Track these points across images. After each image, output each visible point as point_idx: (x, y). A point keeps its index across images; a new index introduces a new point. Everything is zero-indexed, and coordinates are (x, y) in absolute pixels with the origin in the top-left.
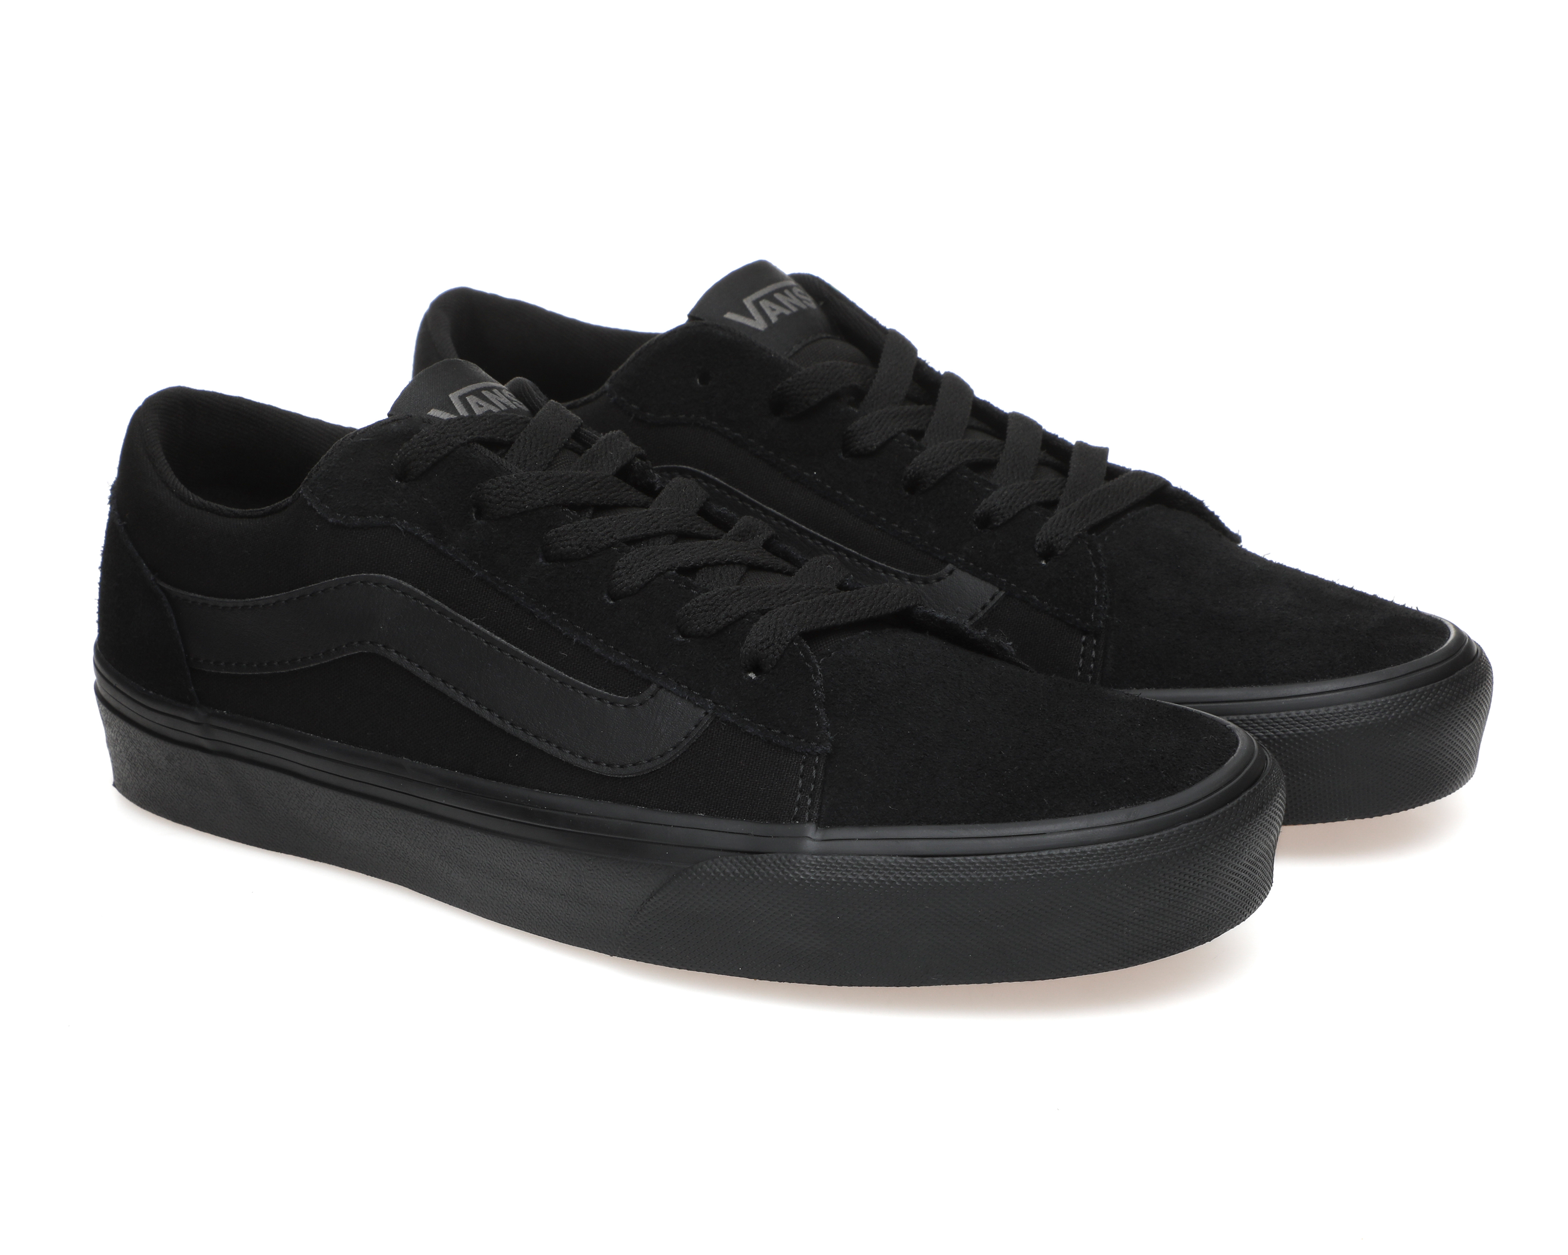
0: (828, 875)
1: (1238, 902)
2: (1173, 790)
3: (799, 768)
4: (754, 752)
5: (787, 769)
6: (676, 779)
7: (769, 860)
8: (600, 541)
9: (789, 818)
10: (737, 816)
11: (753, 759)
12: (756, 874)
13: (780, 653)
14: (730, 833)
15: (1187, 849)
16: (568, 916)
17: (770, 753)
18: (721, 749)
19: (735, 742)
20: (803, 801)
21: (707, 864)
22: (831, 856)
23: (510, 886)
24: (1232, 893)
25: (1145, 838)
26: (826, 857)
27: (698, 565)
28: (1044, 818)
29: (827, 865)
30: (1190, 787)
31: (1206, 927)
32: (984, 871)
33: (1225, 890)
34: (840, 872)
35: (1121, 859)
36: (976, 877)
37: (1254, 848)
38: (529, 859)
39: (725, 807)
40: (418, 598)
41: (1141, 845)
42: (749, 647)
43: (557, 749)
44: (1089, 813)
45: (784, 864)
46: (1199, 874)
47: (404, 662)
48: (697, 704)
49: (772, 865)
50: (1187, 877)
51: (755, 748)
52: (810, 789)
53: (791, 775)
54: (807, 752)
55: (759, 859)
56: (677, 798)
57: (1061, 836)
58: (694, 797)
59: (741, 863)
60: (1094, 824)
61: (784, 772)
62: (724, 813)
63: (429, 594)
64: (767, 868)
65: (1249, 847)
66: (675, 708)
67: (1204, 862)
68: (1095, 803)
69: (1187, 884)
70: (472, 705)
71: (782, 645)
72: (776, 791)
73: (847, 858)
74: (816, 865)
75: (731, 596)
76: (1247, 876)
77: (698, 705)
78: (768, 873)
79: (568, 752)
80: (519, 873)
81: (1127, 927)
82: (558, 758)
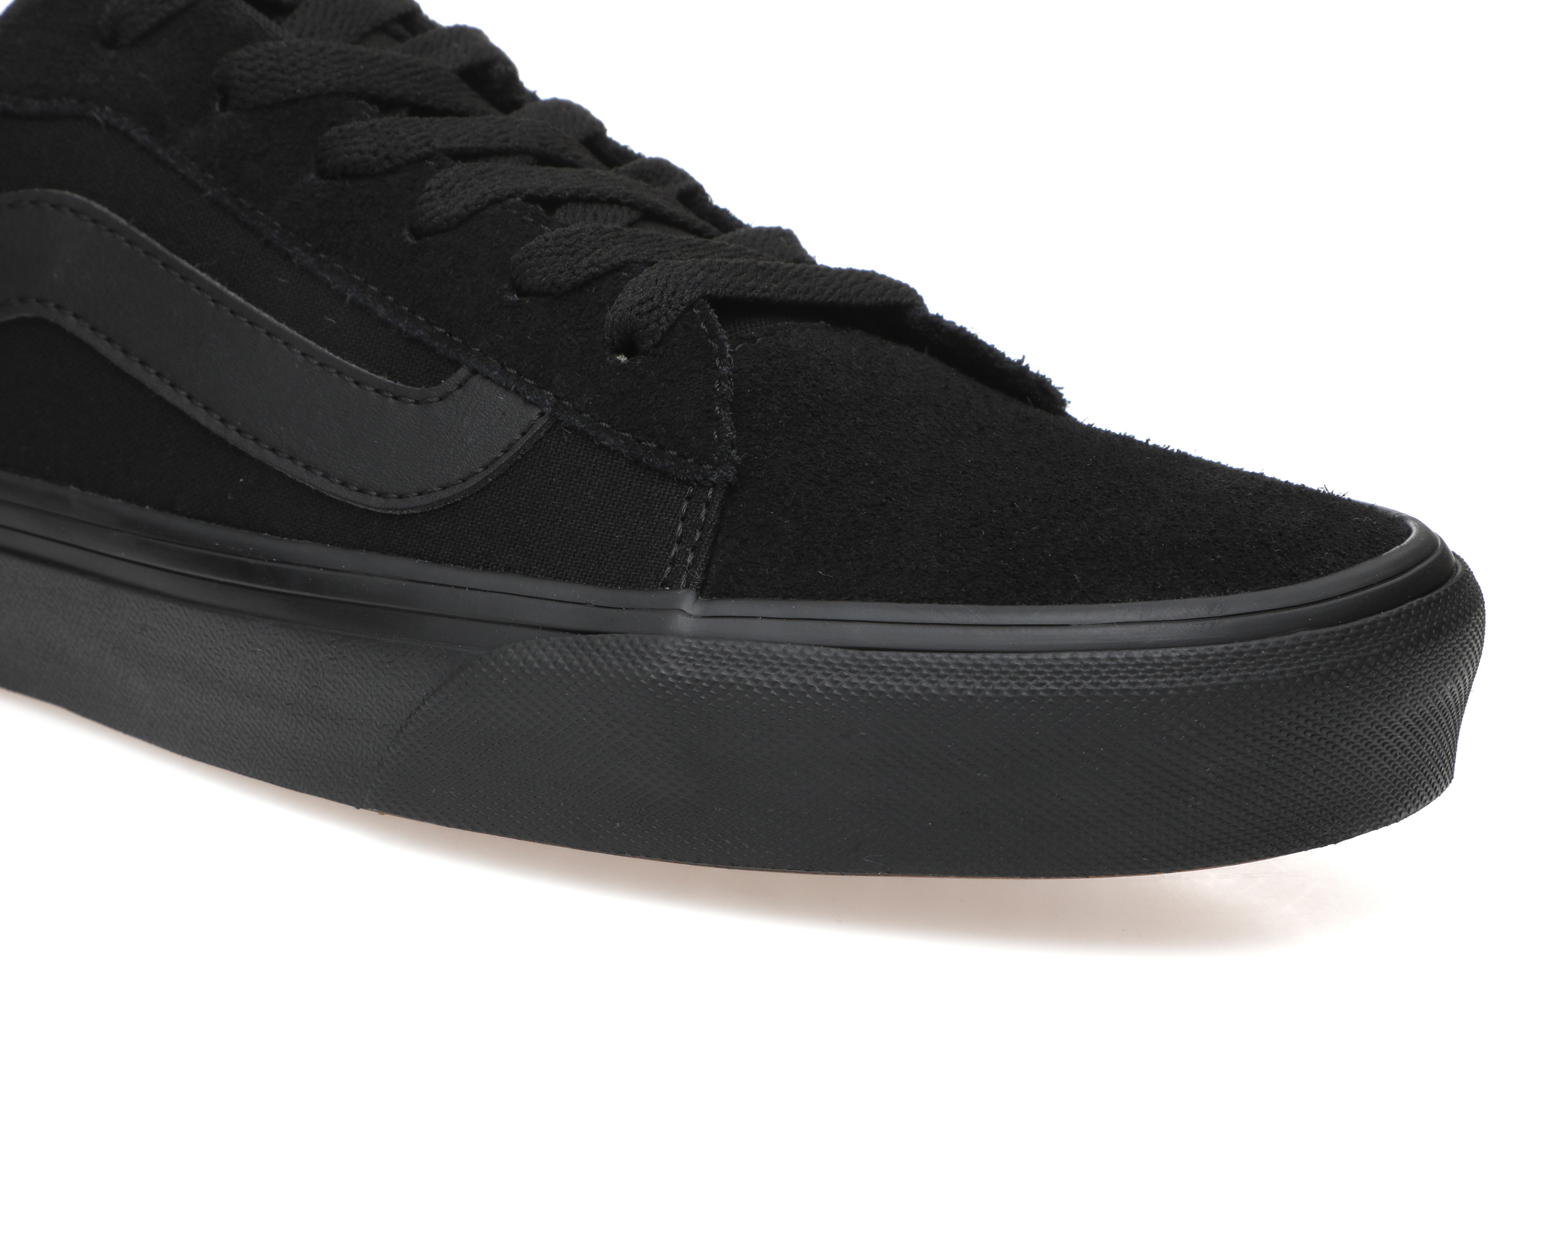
0: (705, 671)
1: (1388, 786)
2: (1292, 578)
3: (681, 506)
4: (612, 478)
5: (662, 506)
6: (483, 518)
7: (614, 644)
8: (408, 149)
9: (655, 582)
10: (572, 579)
11: (608, 488)
12: (590, 665)
13: (668, 321)
14: (556, 601)
15: (1305, 672)
16: (295, 741)
17: (637, 480)
18: (559, 471)
19: (582, 461)
20: (681, 557)
21: (514, 647)
22: (713, 642)
23: (213, 694)
24: (1379, 766)
25: (1236, 646)
26: (706, 642)
27: (560, 196)
28: (1069, 603)
29: (706, 654)
30: (1319, 577)
31: (1330, 817)
32: (961, 677)
33: (1366, 757)
34: (726, 667)
35: (1193, 675)
36: (948, 686)
37: (1421, 695)
38: (243, 645)
39: (556, 563)
40: (114, 229)
41: (1227, 656)
42: (620, 310)
43: (304, 469)
44: (1145, 599)
45: (636, 651)
46: (1322, 718)
47: (85, 334)
48: (528, 398)
49: (619, 651)
50: (1302, 721)
51: (614, 471)
52: (694, 537)
53: (666, 516)
54: (696, 481)
55: (599, 642)
56: (481, 548)
57: (1095, 631)
58: (508, 547)
59: (568, 647)
60: (1153, 616)
61: (656, 511)
62: (553, 573)
63: (135, 224)
64: (610, 656)
65: (1413, 690)
66: (494, 405)
67: (1332, 699)
68: (1158, 585)
69: (1301, 733)
70: (180, 401)
71: (675, 309)
72: (639, 541)
73: (739, 645)
74: (688, 654)
75: (604, 237)
76: (1406, 743)
77: (530, 400)
78: (610, 665)
79: (320, 473)
80: (226, 669)
81: (1194, 796)
82: (305, 485)
